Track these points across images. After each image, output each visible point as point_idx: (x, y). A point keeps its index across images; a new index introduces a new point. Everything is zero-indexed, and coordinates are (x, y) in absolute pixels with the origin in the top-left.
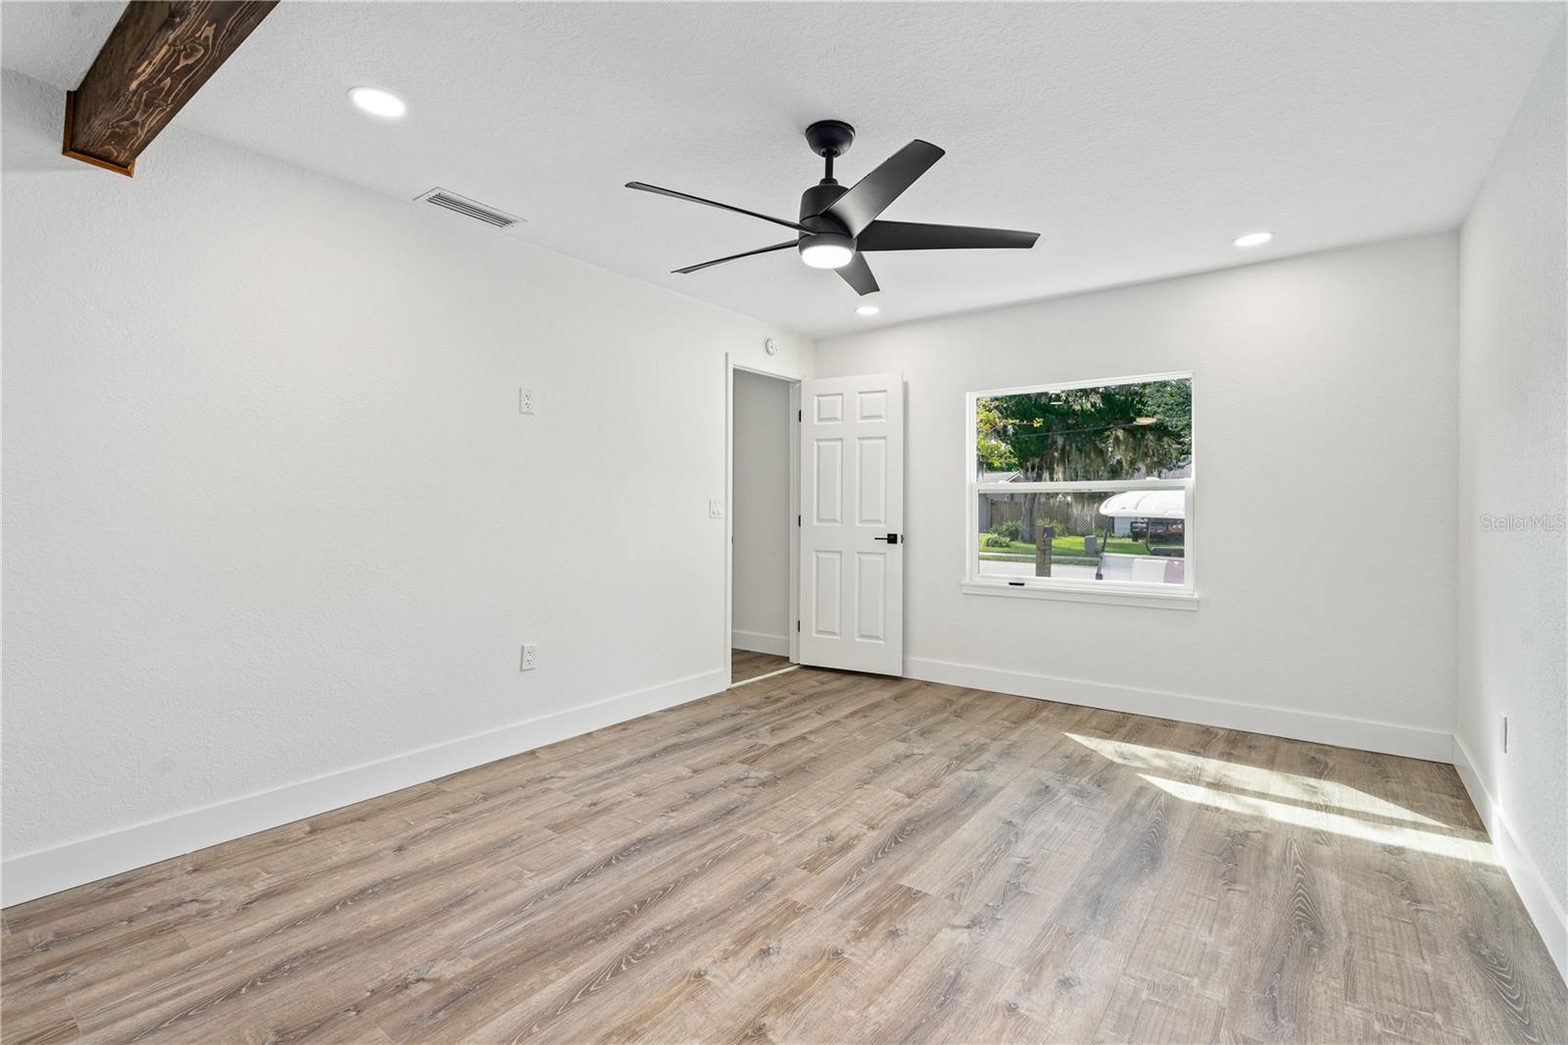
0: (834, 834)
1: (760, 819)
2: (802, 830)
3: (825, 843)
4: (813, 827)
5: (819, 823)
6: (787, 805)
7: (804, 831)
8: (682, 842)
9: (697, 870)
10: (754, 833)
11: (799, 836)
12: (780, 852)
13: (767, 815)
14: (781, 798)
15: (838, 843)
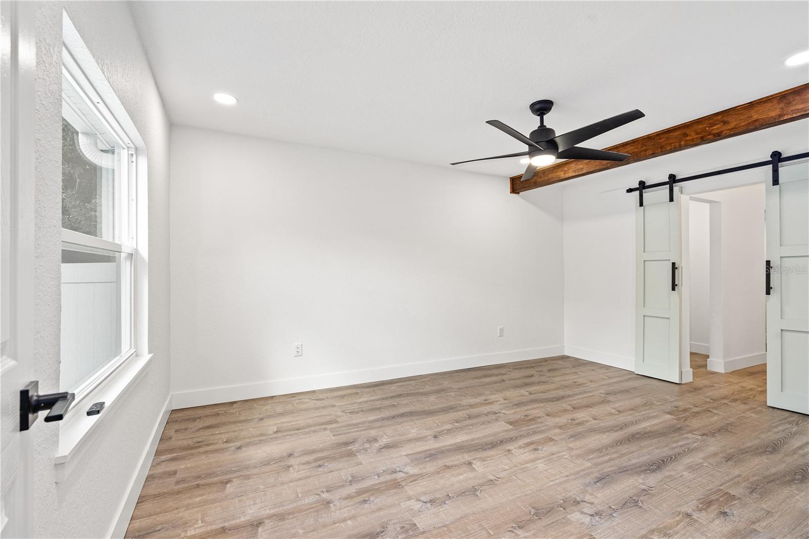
0: (533, 451)
1: (577, 469)
2: (551, 457)
3: (539, 448)
4: (544, 458)
5: (539, 459)
6: (558, 477)
7: (549, 456)
8: (625, 464)
9: (609, 448)
10: (579, 461)
11: (553, 454)
12: (566, 448)
13: (572, 471)
14: (560, 484)
15: (532, 447)
